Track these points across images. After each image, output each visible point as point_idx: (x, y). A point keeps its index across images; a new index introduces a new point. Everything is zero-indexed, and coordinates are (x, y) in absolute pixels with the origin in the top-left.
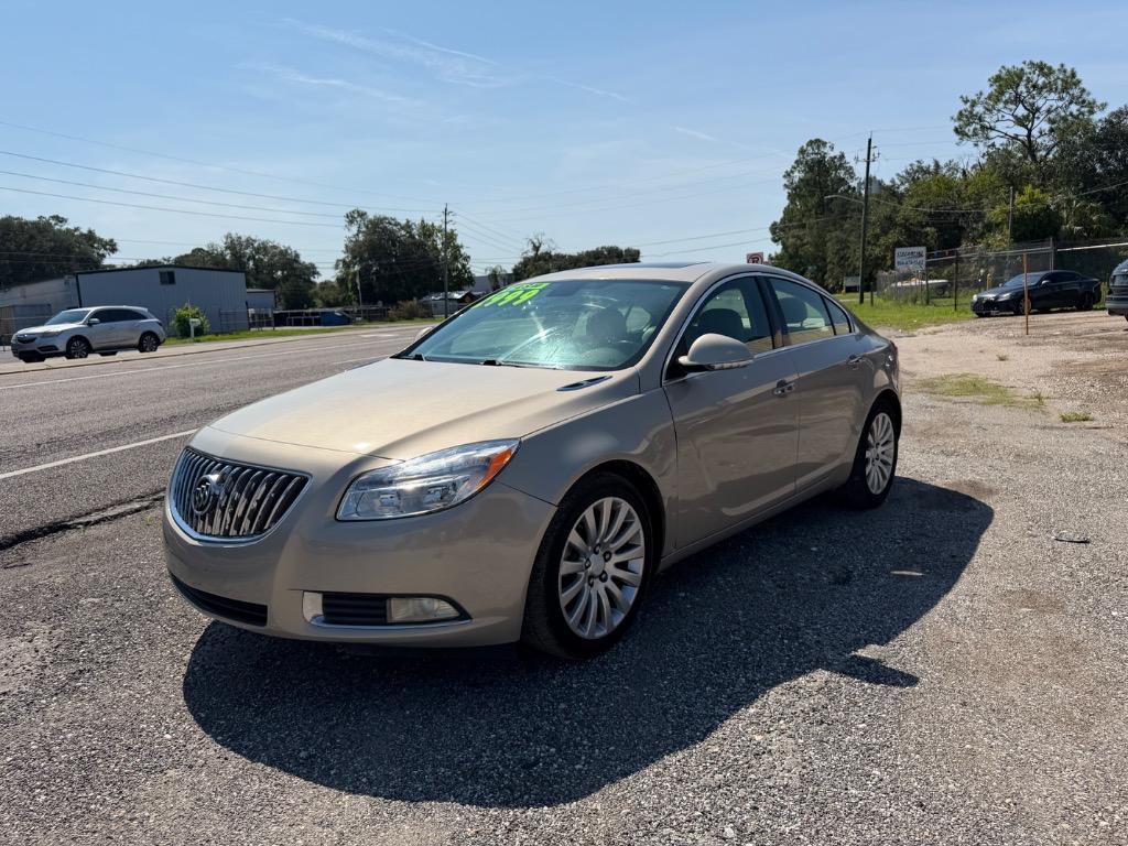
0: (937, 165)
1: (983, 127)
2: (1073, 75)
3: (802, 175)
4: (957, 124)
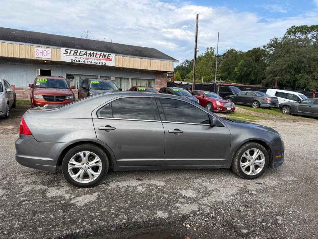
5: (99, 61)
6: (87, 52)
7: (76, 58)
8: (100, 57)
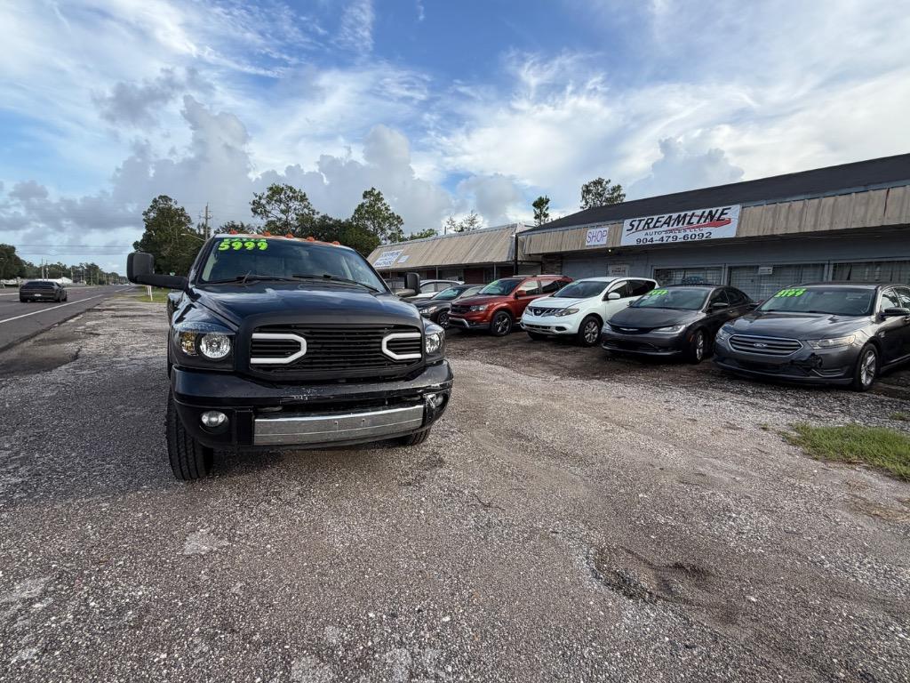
0: (242, 226)
1: (265, 211)
2: (305, 196)
3: (155, 215)
4: (252, 207)
5: (694, 232)
6: (670, 217)
7: (647, 234)
8: (698, 222)
